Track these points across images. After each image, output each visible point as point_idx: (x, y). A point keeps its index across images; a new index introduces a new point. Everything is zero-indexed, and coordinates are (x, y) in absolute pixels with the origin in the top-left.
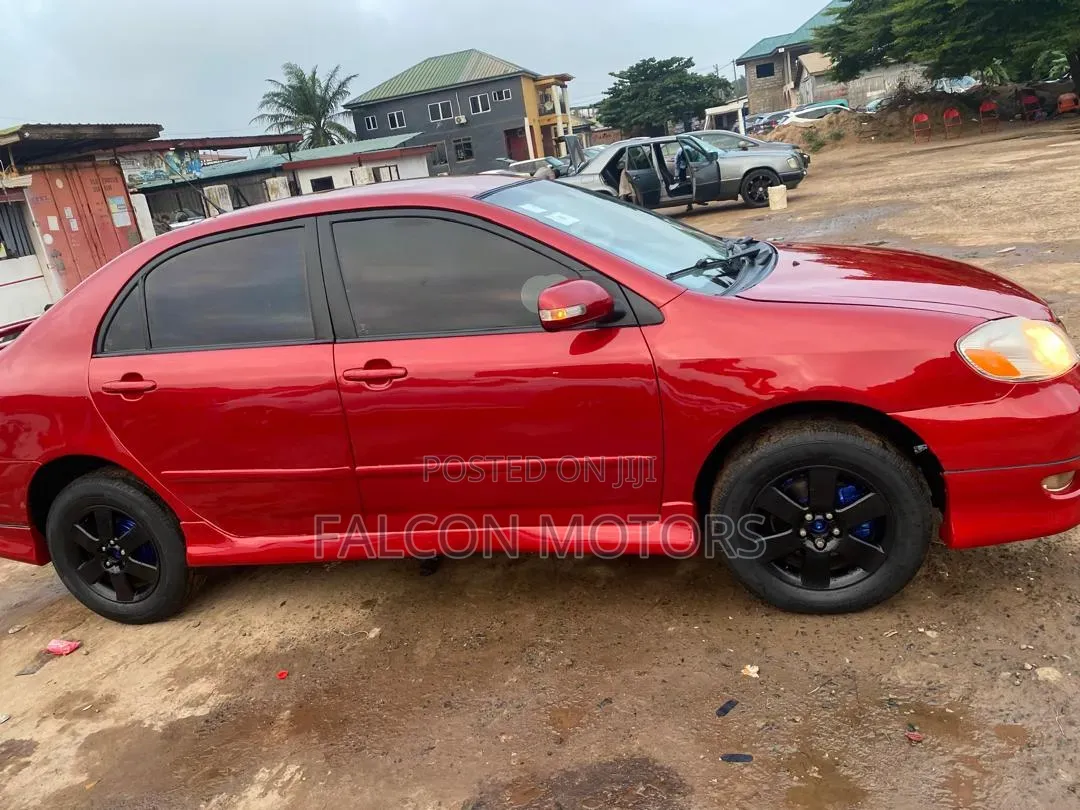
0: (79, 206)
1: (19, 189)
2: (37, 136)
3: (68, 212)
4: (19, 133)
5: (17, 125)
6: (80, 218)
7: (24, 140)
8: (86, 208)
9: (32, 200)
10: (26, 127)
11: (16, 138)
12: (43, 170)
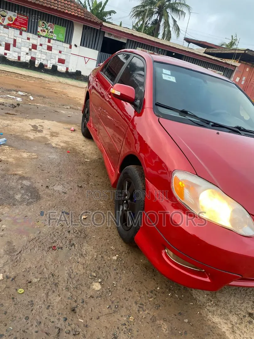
0: (248, 78)
1: (235, 66)
2: (249, 53)
3: (244, 78)
4: (245, 51)
5: (246, 48)
6: (246, 81)
7: (245, 53)
8: (250, 79)
9: (236, 71)
10: (248, 50)
11: (243, 52)
12: (246, 64)
